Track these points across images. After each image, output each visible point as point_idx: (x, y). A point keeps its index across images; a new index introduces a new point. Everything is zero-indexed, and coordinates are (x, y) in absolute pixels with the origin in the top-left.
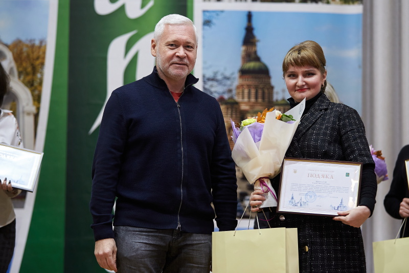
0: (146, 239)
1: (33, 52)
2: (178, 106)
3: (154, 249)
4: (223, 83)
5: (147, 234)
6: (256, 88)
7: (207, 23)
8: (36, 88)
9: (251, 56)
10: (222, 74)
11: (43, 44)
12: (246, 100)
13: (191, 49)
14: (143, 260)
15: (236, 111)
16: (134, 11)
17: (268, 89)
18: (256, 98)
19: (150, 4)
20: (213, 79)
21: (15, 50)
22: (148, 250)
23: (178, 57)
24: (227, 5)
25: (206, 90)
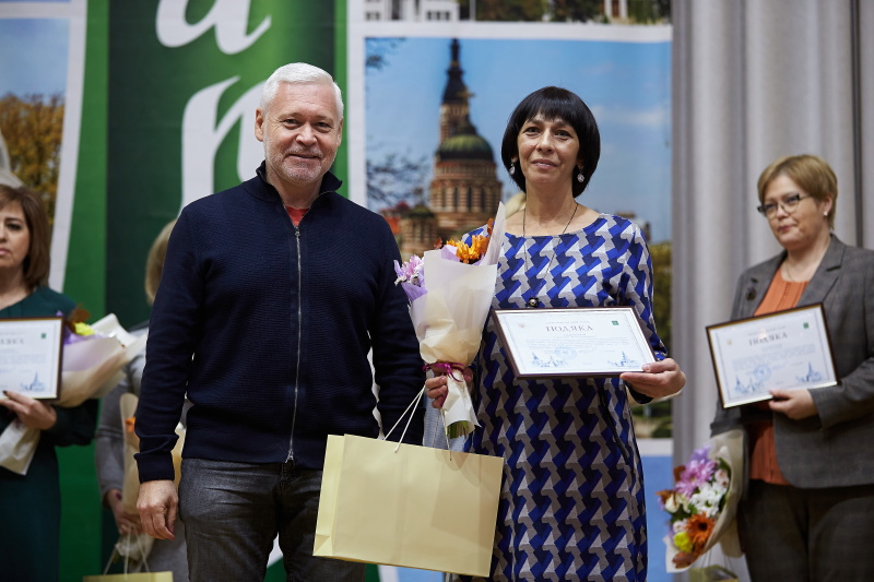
0: (231, 483)
1: (38, 120)
2: (298, 233)
3: (245, 501)
4: (406, 177)
6: (469, 186)
7: (373, 61)
8: (45, 189)
9: (458, 124)
10: (404, 160)
11: (59, 104)
12: (449, 208)
13: (327, 129)
14: (223, 521)
15: (431, 231)
16: (233, 39)
17: (491, 188)
18: (469, 204)
19: (265, 25)
20: (385, 170)
21: (5, 116)
22: (237, 504)
23: (300, 143)
24: (412, 27)
25: (372, 191)
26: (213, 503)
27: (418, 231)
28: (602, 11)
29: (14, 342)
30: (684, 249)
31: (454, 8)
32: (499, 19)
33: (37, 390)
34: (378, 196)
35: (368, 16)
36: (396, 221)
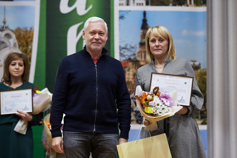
0: (78, 138)
1: (26, 34)
2: (96, 66)
3: (82, 143)
4: (131, 50)
5: (78, 135)
7: (121, 17)
8: (28, 54)
10: (130, 45)
11: (32, 30)
12: (143, 59)
13: (103, 35)
14: (76, 149)
15: (138, 66)
16: (81, 11)
19: (91, 7)
20: (125, 48)
21: (17, 33)
22: (79, 144)
23: (95, 39)
24: (132, 7)
25: (121, 55)
26: (73, 144)
27: (134, 66)
28: (187, 3)
29: (19, 96)
30: (210, 71)
31: (144, 2)
32: (157, 5)
33: (27, 110)
34: (123, 56)
35: (120, 4)
36: (128, 63)
